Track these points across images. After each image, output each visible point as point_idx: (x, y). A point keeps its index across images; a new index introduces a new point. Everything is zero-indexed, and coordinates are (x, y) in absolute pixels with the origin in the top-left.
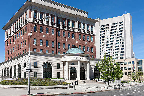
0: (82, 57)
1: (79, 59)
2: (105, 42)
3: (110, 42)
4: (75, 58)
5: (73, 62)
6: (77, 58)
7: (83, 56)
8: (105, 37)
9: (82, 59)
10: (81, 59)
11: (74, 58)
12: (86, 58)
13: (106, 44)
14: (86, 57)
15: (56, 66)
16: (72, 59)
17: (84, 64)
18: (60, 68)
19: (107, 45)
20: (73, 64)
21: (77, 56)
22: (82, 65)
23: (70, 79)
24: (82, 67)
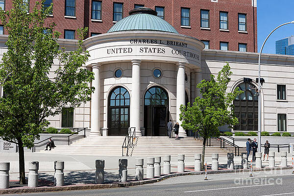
1: (137, 52)
4: (122, 51)
5: (118, 66)
6: (130, 50)
7: (154, 41)
9: (150, 54)
10: (144, 53)
11: (119, 51)
12: (168, 50)
14: (170, 43)
16: (110, 55)
17: (166, 74)
20: (117, 74)
21: (129, 43)
23: (109, 134)
24: (154, 85)
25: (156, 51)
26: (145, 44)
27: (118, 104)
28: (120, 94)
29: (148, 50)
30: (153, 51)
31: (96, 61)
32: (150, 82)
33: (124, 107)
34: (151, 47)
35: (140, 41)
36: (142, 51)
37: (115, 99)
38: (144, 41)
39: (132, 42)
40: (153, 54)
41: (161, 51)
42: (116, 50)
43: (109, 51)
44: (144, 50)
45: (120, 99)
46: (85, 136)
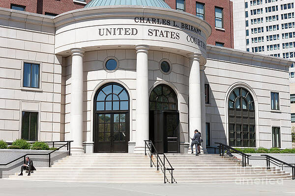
0: (162, 28)
1: (144, 35)
2: (265, 29)
3: (280, 27)
4: (123, 32)
5: (111, 55)
6: (135, 32)
7: (166, 22)
8: (264, 10)
9: (161, 38)
11: (117, 32)
12: (183, 35)
13: (265, 34)
14: (185, 27)
15: (20, 74)
16: (104, 37)
17: (175, 68)
18: (43, 86)
19: (270, 38)
20: (111, 65)
21: (132, 21)
22: (160, 72)
23: (96, 150)
24: (161, 83)
25: (169, 35)
26: (154, 24)
27: (109, 108)
28: (112, 94)
29: (158, 34)
30: (165, 34)
31: (80, 46)
32: (158, 79)
33: (120, 112)
34: (164, 30)
35: (148, 20)
36: (151, 34)
37: (105, 101)
38: (154, 20)
39: (137, 21)
40: (165, 39)
41: (175, 35)
42: (113, 30)
43: (102, 31)
44: (154, 33)
45: (112, 101)
46: (69, 154)
